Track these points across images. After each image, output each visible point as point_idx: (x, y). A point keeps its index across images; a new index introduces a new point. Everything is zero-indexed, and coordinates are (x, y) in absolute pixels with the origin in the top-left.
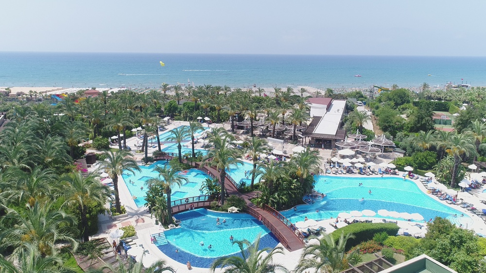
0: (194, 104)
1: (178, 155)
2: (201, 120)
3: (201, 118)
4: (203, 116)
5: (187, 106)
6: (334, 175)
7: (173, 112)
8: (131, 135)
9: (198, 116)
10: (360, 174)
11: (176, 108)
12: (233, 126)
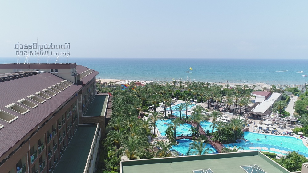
0: (189, 92)
1: (179, 117)
2: (192, 101)
3: (192, 100)
4: (194, 99)
5: (185, 93)
6: (257, 133)
7: (178, 96)
8: (158, 106)
9: (191, 98)
10: (272, 133)
11: (179, 94)
12: (208, 105)
